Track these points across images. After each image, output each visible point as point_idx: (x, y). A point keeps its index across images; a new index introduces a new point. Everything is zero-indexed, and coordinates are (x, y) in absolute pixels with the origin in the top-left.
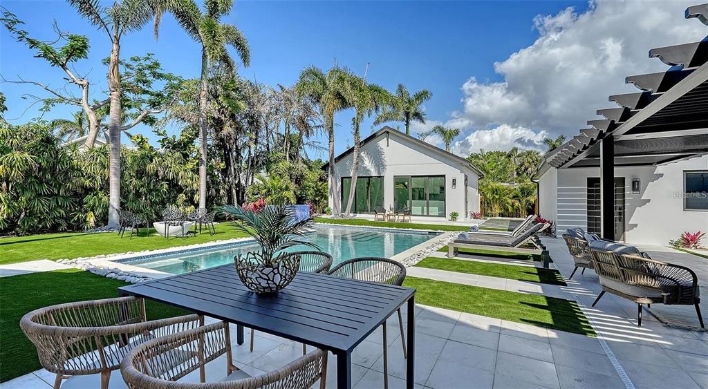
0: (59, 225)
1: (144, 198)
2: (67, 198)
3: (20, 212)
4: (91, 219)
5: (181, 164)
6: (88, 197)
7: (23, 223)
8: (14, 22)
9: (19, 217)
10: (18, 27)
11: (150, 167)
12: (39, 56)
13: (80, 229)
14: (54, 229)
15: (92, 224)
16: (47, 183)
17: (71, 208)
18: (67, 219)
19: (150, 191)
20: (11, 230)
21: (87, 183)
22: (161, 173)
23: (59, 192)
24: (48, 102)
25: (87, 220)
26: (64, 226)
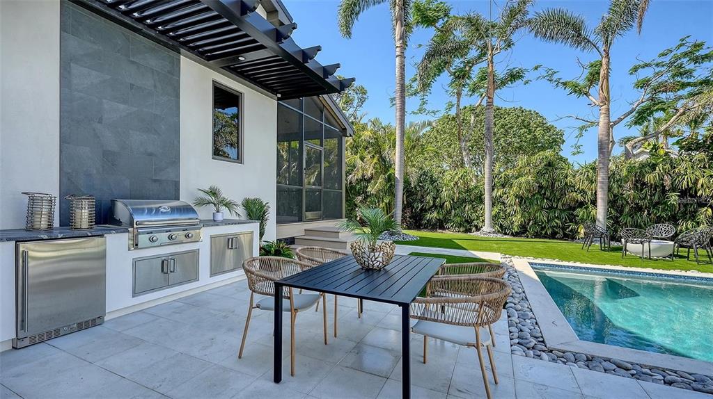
0: (557, 233)
1: (646, 212)
2: (564, 211)
3: (529, 220)
4: (582, 231)
5: (705, 167)
6: (579, 210)
7: (530, 228)
8: (552, 75)
9: (528, 224)
10: (555, 77)
11: (650, 178)
12: (571, 93)
13: (573, 238)
14: (553, 236)
15: (582, 235)
16: (547, 199)
17: (566, 219)
18: (564, 229)
19: (655, 205)
20: (524, 233)
21: (580, 198)
22: (668, 183)
23: (557, 206)
24: (582, 129)
25: (579, 231)
26: (561, 234)
